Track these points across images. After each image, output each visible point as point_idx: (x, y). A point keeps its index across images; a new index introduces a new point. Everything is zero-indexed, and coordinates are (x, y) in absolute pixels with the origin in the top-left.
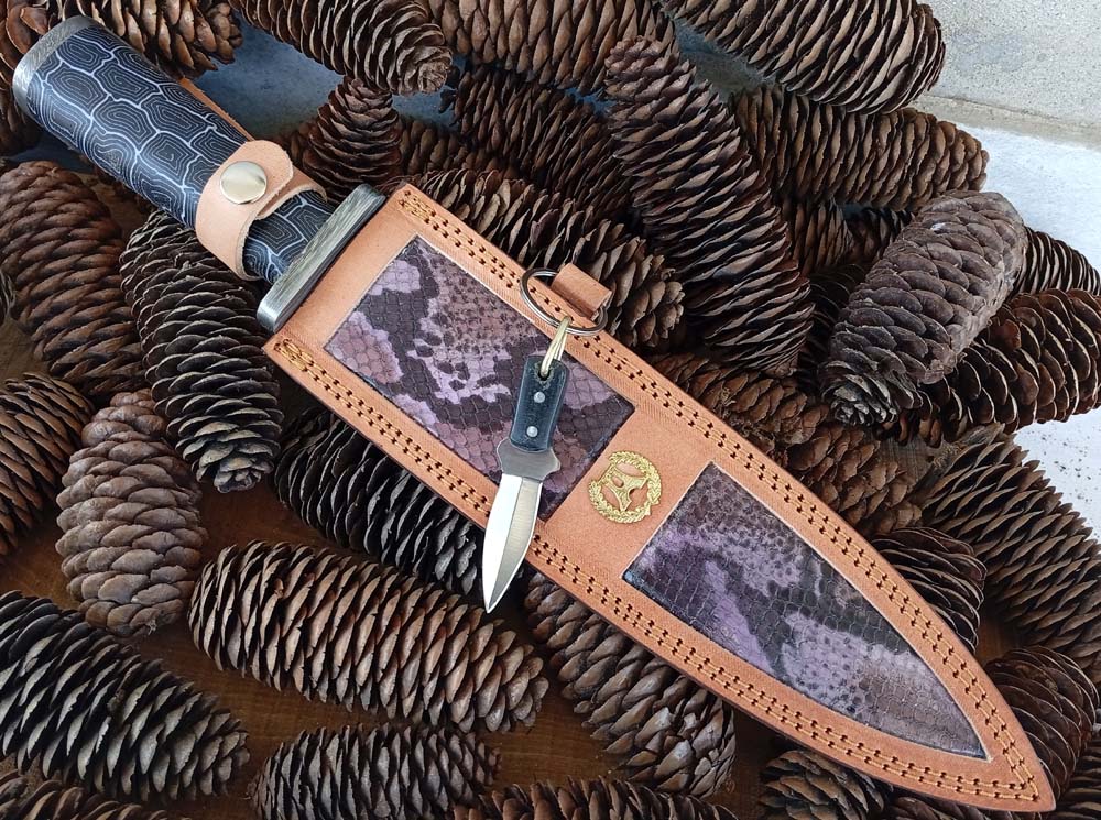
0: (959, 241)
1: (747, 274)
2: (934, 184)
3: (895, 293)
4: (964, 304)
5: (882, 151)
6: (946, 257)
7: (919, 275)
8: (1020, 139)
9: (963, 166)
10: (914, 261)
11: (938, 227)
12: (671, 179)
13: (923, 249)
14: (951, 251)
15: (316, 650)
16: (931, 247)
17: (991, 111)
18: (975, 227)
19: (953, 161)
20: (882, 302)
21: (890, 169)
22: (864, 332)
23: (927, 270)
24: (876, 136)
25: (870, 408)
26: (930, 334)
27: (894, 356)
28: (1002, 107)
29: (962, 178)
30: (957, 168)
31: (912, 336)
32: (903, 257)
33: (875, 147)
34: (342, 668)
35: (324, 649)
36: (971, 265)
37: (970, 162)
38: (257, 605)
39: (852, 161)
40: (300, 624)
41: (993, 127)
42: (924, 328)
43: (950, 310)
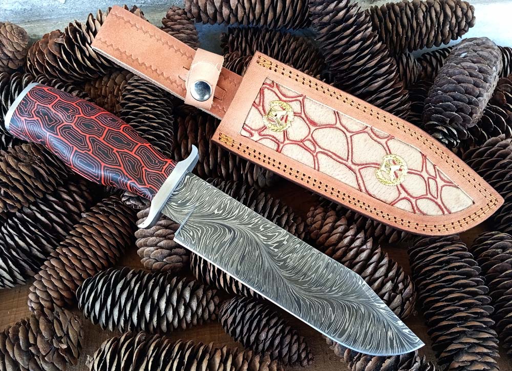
0: (475, 60)
2: (451, 30)
3: (451, 86)
4: (483, 88)
5: (422, 25)
6: (470, 67)
7: (460, 77)
9: (463, 18)
10: (457, 71)
11: (463, 55)
13: (459, 65)
14: (472, 64)
16: (463, 64)
18: (481, 53)
19: (457, 17)
20: (446, 91)
21: (429, 32)
22: (440, 106)
23: (464, 74)
24: (417, 18)
26: (470, 103)
27: (457, 114)
29: (464, 23)
30: (460, 20)
31: (462, 105)
32: (451, 71)
36: (482, 70)
37: (465, 14)
39: (409, 34)
42: (468, 100)
43: (477, 91)
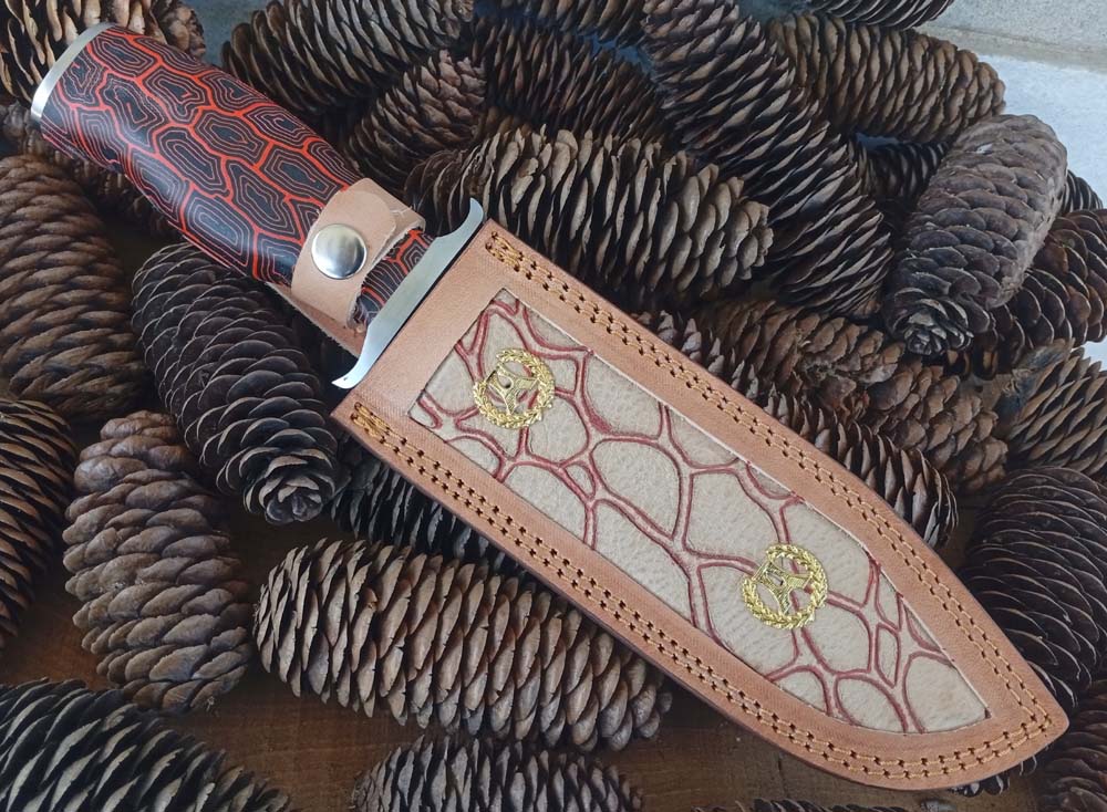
0: (1009, 159)
1: (836, 200)
2: (964, 109)
3: (956, 213)
4: (1024, 218)
6: (999, 175)
7: (977, 194)
8: (1026, 65)
9: (988, 93)
10: (968, 182)
11: (983, 149)
12: (748, 108)
13: (974, 170)
14: (1004, 169)
15: (420, 672)
16: (983, 167)
17: (995, 40)
18: (1022, 146)
19: (981, 87)
20: (943, 225)
21: (925, 95)
22: (931, 255)
23: (984, 188)
25: (948, 333)
26: (997, 251)
27: (968, 274)
28: (1004, 36)
29: (987, 104)
30: (983, 93)
31: (981, 254)
32: (955, 181)
33: (911, 71)
34: (451, 692)
35: (430, 672)
36: (1025, 182)
38: (348, 623)
40: (402, 643)
41: (1001, 54)
42: (992, 245)
43: (1014, 225)
